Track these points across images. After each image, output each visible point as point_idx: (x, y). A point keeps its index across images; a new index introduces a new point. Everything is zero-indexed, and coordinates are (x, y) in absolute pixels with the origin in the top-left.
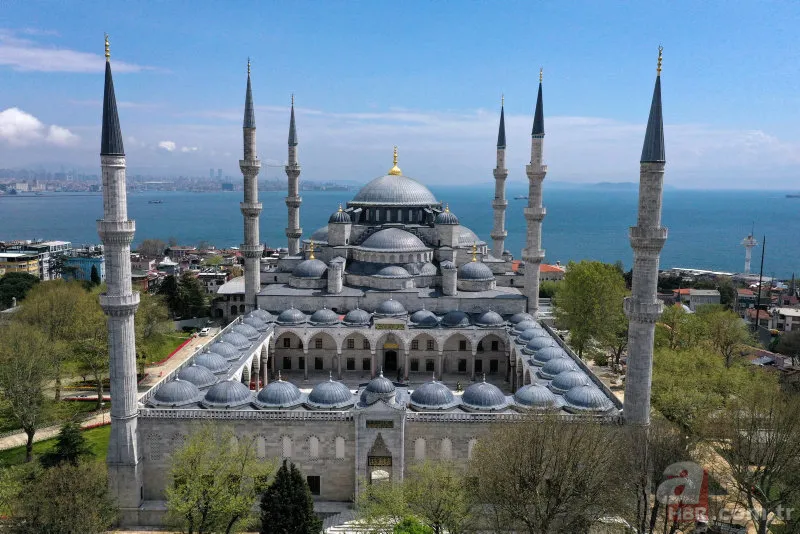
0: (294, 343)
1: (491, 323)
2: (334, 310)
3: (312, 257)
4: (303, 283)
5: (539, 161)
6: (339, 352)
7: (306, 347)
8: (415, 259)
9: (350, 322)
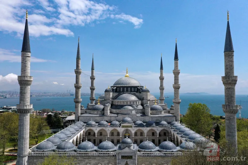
0: (92, 134)
2: (107, 121)
3: (99, 103)
4: (96, 112)
5: (177, 68)
6: (108, 136)
7: (96, 135)
8: (135, 103)
9: (112, 125)
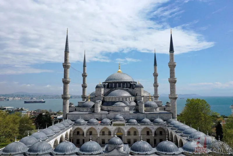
0: (81, 133)
1: (159, 123)
2: (97, 119)
3: (89, 100)
4: (85, 109)
5: (173, 61)
6: (99, 136)
7: (85, 134)
8: (128, 99)
9: (103, 123)
